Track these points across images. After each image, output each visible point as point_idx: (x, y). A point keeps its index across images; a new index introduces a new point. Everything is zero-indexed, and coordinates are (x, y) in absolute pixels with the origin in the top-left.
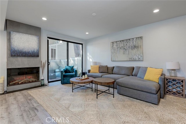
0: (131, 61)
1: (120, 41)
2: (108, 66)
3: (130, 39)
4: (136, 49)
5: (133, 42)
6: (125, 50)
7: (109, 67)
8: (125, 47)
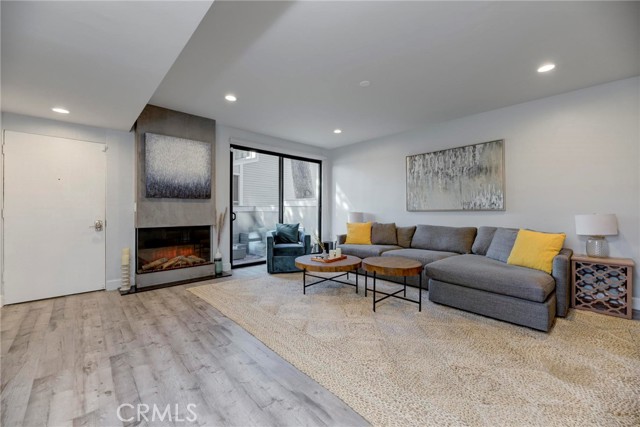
0: (468, 210)
1: (435, 153)
2: (397, 225)
3: (463, 148)
4: (483, 177)
5: (474, 156)
6: (448, 180)
7: (401, 229)
8: (450, 171)
